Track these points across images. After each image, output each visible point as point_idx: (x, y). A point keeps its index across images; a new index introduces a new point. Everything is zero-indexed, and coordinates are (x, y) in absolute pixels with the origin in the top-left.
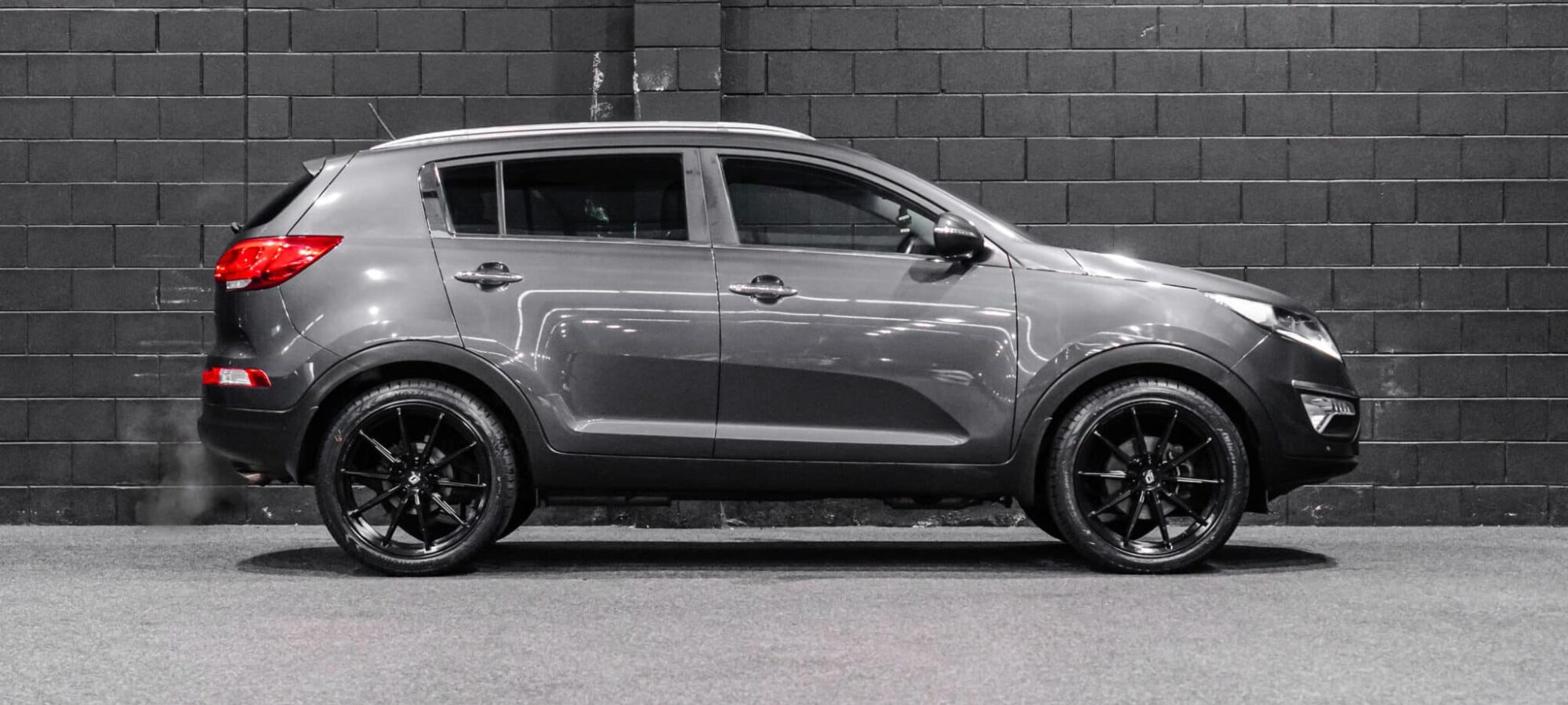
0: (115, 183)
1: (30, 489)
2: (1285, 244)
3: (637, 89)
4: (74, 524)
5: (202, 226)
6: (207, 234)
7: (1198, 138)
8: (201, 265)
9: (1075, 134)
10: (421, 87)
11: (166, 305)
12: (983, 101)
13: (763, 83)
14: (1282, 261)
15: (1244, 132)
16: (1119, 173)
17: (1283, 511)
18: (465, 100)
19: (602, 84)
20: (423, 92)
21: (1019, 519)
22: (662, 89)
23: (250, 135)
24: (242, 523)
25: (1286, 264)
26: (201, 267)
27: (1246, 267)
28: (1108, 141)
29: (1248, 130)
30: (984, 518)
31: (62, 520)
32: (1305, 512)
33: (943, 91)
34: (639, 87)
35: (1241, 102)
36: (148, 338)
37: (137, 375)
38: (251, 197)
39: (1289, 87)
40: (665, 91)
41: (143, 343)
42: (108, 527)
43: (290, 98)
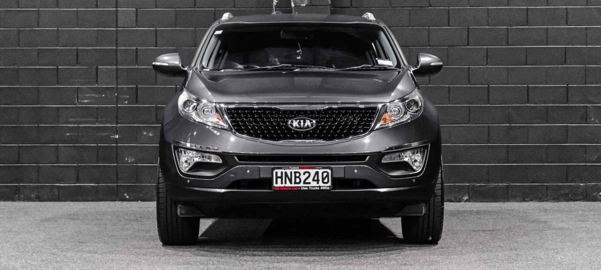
0: (58, 48)
1: (19, 185)
2: (586, 74)
3: (293, 5)
4: (39, 201)
5: (97, 67)
6: (99, 71)
7: (546, 27)
8: (97, 85)
9: (490, 25)
10: (195, 5)
11: (81, 102)
12: (449, 10)
13: (349, 3)
14: (584, 82)
15: (567, 24)
16: (510, 43)
17: (585, 195)
18: (215, 10)
19: (277, 3)
20: (196, 7)
21: (465, 199)
22: (304, 5)
23: (118, 26)
24: (115, 201)
25: (585, 84)
26: (97, 86)
27: (568, 85)
28: (506, 28)
29: (569, 23)
30: (450, 198)
31: (35, 199)
32: (595, 196)
33: (431, 6)
34: (294, 4)
35: (565, 11)
36: (72, 117)
37: (68, 134)
38: (119, 55)
39: (587, 4)
40: (306, 6)
41: (71, 120)
42: (55, 203)
43: (137, 10)
